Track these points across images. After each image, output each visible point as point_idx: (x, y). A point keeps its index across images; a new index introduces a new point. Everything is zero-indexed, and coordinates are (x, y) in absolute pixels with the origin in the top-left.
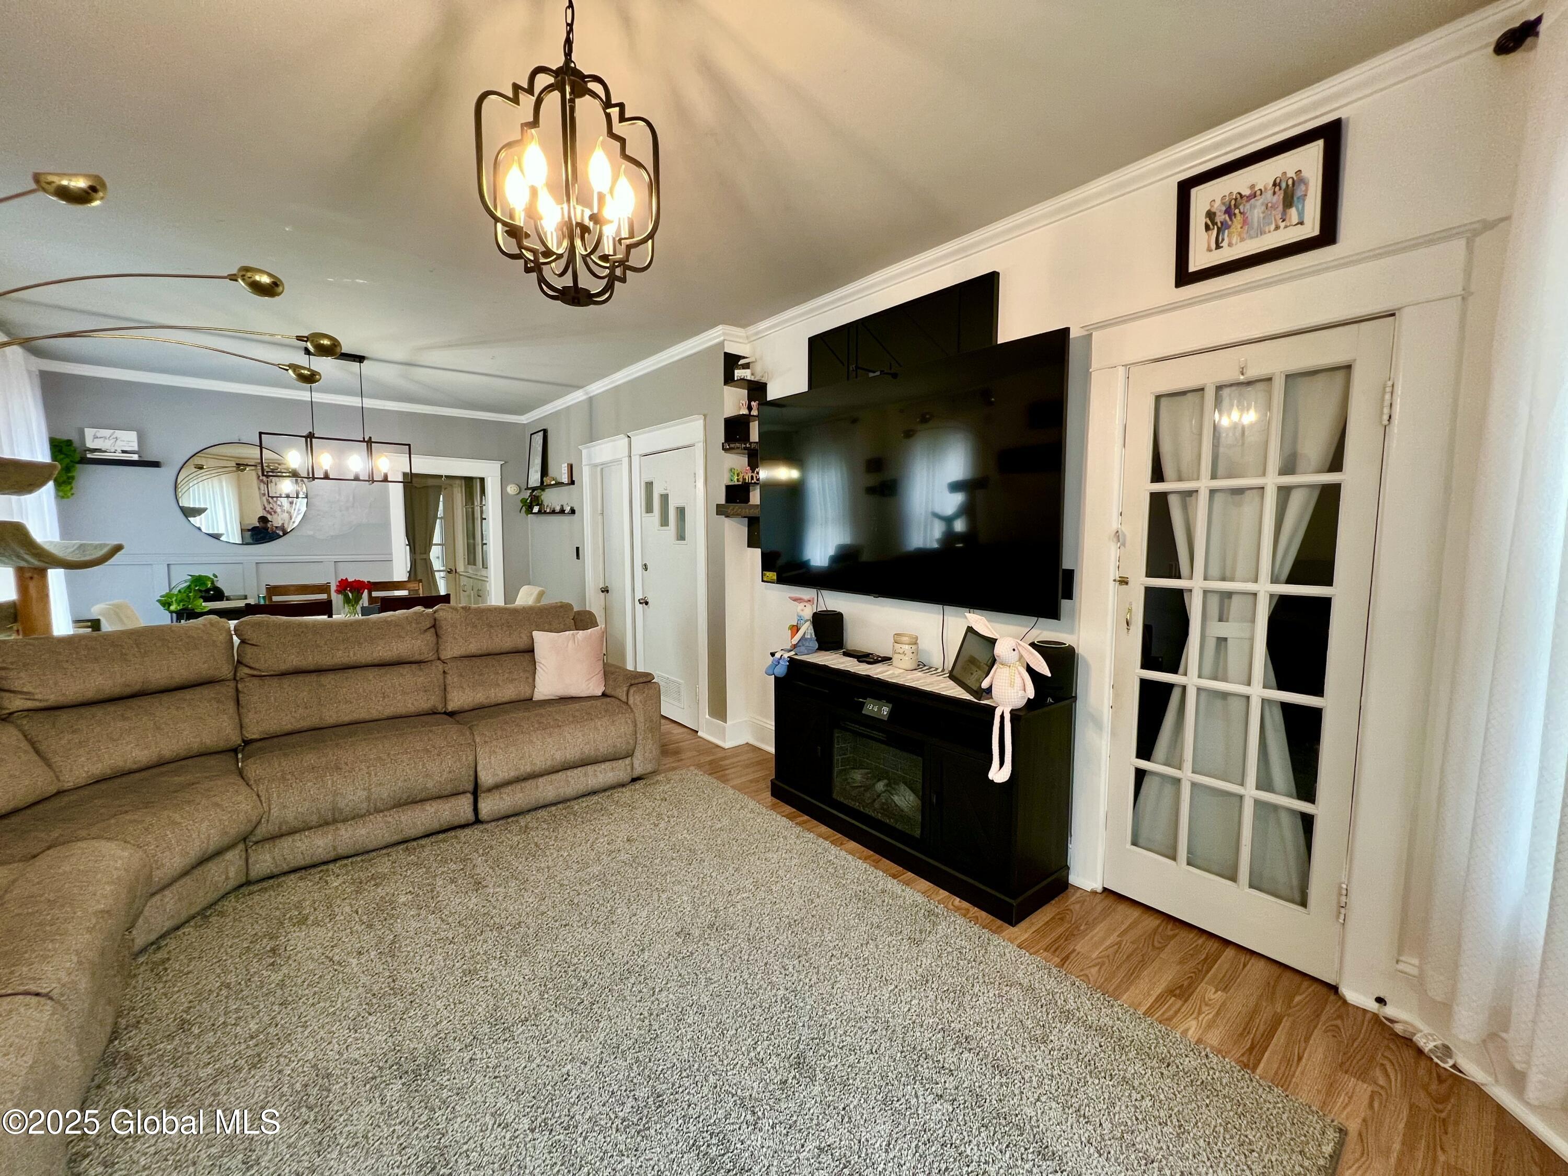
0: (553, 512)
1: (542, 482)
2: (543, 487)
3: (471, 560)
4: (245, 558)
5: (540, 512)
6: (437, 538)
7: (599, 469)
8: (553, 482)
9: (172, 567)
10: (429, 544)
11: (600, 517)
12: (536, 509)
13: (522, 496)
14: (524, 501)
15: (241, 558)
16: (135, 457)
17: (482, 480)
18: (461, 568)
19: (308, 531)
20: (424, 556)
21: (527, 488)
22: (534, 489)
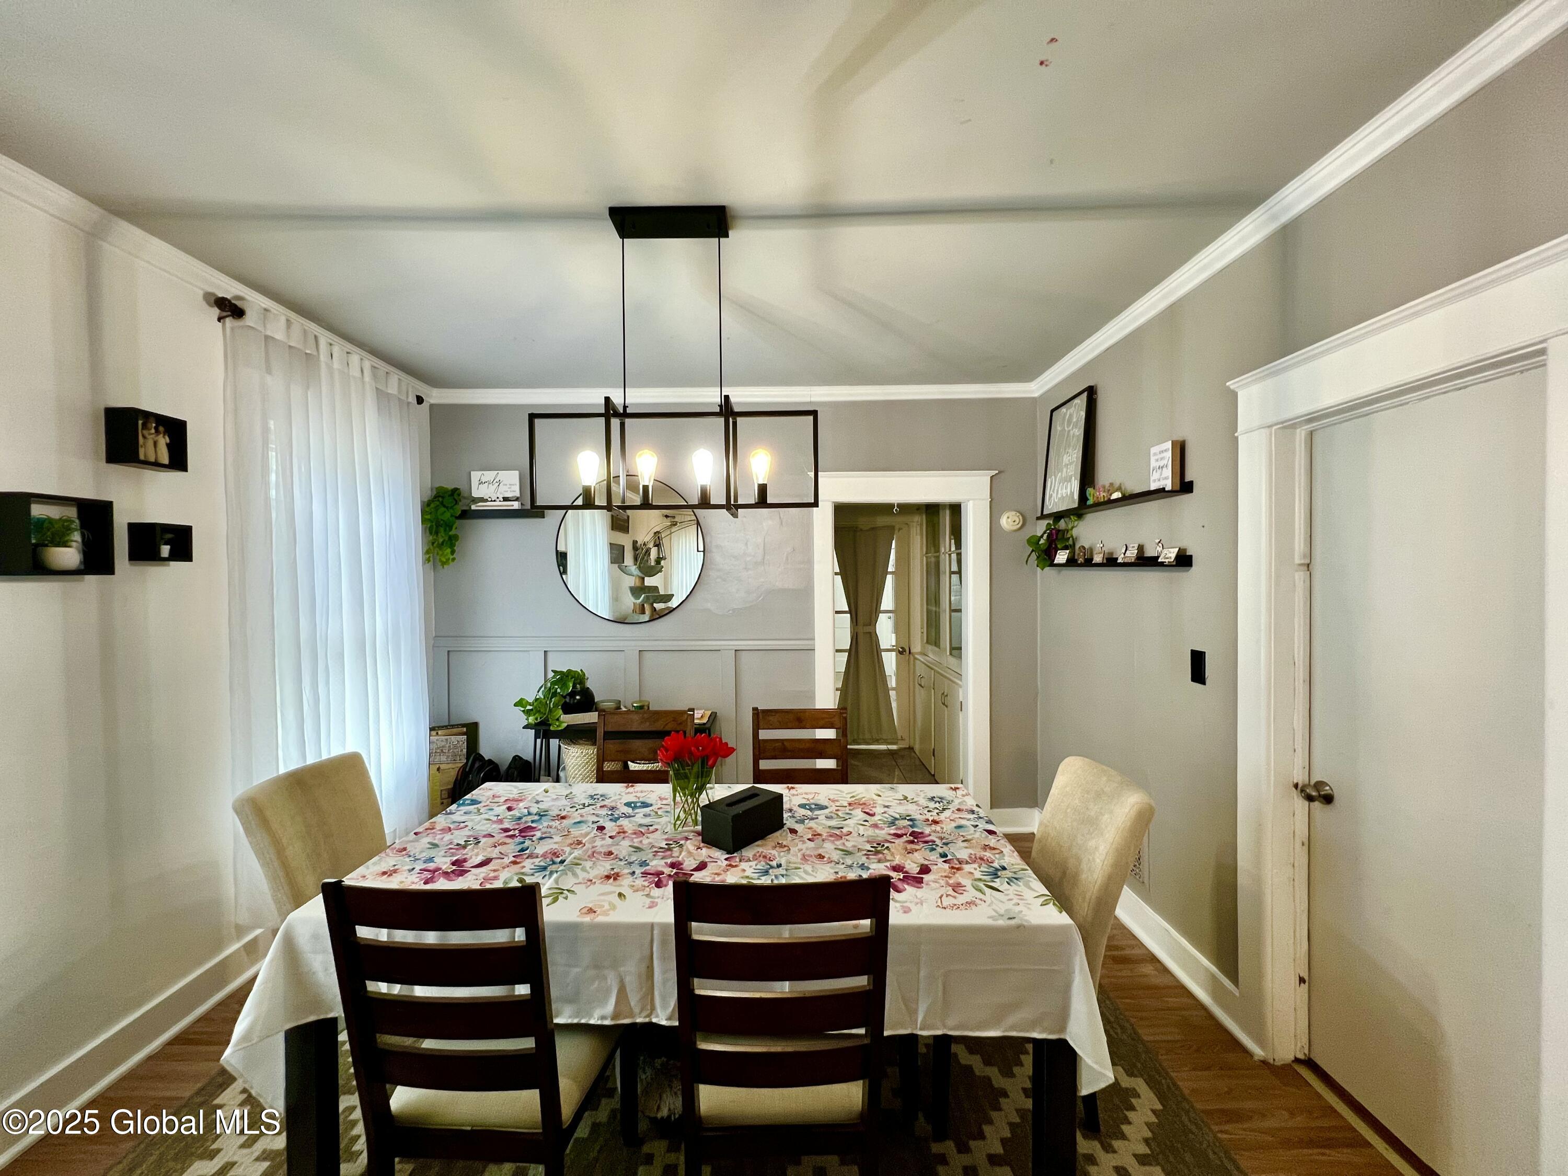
0: (1111, 562)
1: (1083, 497)
2: (1083, 507)
3: (933, 639)
4: (627, 643)
5: (1071, 562)
6: (887, 601)
7: (1301, 434)
8: (1117, 495)
9: (550, 655)
10: (875, 611)
11: (1300, 577)
12: (1062, 557)
13: (1029, 532)
14: (1033, 542)
15: (622, 643)
16: (516, 505)
17: (956, 509)
18: (917, 647)
19: (702, 601)
20: (868, 629)
21: (1043, 517)
22: (1058, 516)
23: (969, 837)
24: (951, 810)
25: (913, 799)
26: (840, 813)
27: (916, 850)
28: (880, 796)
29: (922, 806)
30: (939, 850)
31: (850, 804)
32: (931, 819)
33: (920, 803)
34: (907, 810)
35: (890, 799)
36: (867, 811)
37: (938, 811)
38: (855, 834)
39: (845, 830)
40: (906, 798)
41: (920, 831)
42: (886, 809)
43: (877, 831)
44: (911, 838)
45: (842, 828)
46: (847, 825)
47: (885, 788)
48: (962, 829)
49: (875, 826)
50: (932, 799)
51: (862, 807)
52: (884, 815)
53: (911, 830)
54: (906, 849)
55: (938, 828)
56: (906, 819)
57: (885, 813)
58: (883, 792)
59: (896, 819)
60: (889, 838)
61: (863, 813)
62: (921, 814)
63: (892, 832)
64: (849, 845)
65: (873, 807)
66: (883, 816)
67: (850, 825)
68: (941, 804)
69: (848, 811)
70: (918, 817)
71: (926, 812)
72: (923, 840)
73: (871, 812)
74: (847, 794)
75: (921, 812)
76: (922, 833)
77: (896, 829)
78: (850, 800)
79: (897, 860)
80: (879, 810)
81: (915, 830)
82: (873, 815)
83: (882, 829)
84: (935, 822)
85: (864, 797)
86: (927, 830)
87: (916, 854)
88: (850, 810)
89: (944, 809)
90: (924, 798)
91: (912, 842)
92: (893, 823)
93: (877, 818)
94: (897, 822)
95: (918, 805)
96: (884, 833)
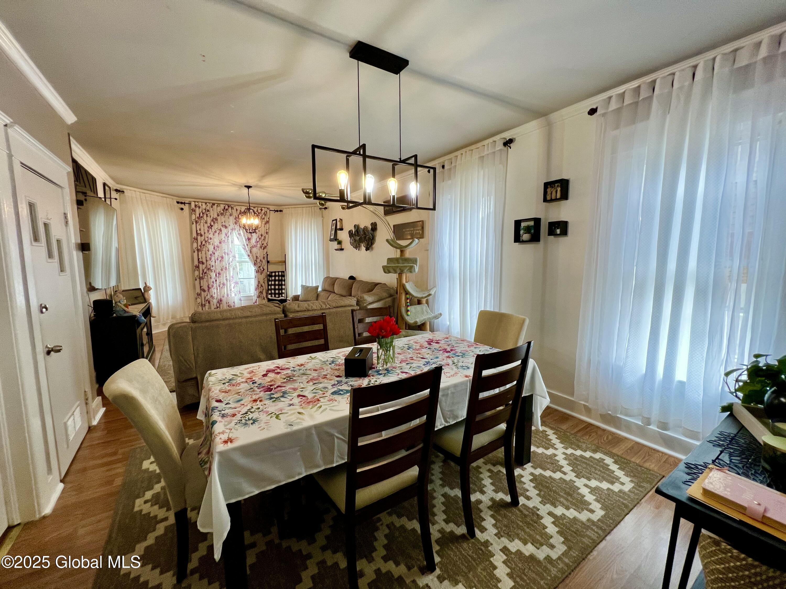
23: (236, 395)
24: (241, 413)
25: (271, 417)
26: (321, 392)
27: (269, 382)
28: (299, 413)
29: (264, 412)
30: (256, 385)
31: (319, 400)
32: (258, 402)
33: (265, 415)
34: (275, 406)
35: (290, 413)
36: (304, 398)
37: (252, 410)
38: (305, 383)
39: (311, 383)
40: (277, 417)
41: (267, 393)
42: (291, 402)
43: (293, 387)
44: (271, 387)
45: (313, 384)
46: (311, 386)
47: (298, 424)
48: (238, 400)
49: (295, 389)
50: (254, 421)
51: (309, 400)
52: (291, 398)
53: (272, 392)
54: (274, 381)
55: (254, 397)
56: (276, 398)
57: (291, 400)
58: (298, 418)
59: (282, 396)
60: (284, 385)
61: (306, 395)
62: (265, 404)
63: (283, 388)
64: (305, 377)
65: (301, 402)
66: (292, 396)
67: (310, 387)
68: (247, 419)
69: (317, 394)
70: (267, 402)
71: (261, 407)
72: (264, 388)
73: (301, 397)
74: (326, 409)
75: (265, 406)
76: (265, 392)
77: (281, 390)
78: (320, 404)
79: (278, 376)
80: (296, 401)
81: (269, 393)
82: (299, 396)
83: (290, 388)
84: (255, 401)
85: (311, 408)
86: (262, 394)
87: (269, 380)
88: (315, 396)
89: (246, 413)
90: (261, 420)
91: (271, 386)
92: (284, 393)
93: (296, 394)
94: (282, 394)
95: (267, 412)
96: (288, 387)
